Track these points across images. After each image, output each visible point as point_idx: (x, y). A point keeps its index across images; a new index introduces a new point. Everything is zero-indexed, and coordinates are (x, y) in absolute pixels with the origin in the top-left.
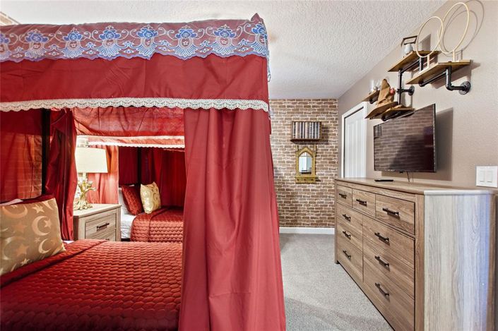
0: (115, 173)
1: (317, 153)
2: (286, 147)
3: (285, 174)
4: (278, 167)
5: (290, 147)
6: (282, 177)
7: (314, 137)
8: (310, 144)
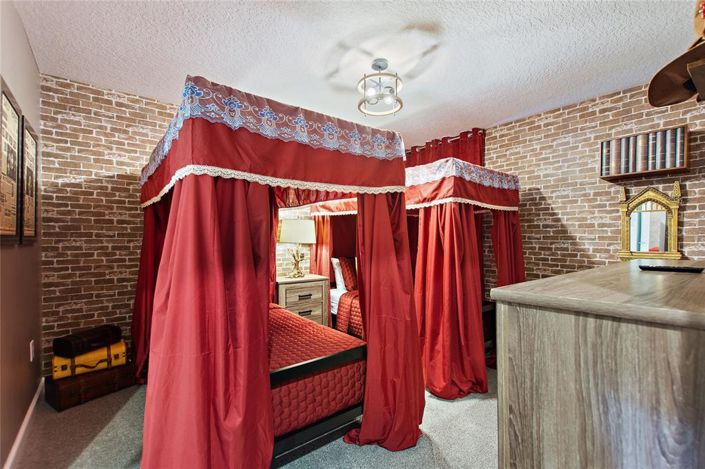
0: (326, 244)
1: (685, 201)
2: (596, 194)
3: (595, 251)
4: (578, 235)
5: (609, 193)
6: (588, 257)
7: (663, 164)
8: (665, 182)
